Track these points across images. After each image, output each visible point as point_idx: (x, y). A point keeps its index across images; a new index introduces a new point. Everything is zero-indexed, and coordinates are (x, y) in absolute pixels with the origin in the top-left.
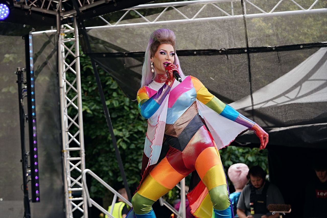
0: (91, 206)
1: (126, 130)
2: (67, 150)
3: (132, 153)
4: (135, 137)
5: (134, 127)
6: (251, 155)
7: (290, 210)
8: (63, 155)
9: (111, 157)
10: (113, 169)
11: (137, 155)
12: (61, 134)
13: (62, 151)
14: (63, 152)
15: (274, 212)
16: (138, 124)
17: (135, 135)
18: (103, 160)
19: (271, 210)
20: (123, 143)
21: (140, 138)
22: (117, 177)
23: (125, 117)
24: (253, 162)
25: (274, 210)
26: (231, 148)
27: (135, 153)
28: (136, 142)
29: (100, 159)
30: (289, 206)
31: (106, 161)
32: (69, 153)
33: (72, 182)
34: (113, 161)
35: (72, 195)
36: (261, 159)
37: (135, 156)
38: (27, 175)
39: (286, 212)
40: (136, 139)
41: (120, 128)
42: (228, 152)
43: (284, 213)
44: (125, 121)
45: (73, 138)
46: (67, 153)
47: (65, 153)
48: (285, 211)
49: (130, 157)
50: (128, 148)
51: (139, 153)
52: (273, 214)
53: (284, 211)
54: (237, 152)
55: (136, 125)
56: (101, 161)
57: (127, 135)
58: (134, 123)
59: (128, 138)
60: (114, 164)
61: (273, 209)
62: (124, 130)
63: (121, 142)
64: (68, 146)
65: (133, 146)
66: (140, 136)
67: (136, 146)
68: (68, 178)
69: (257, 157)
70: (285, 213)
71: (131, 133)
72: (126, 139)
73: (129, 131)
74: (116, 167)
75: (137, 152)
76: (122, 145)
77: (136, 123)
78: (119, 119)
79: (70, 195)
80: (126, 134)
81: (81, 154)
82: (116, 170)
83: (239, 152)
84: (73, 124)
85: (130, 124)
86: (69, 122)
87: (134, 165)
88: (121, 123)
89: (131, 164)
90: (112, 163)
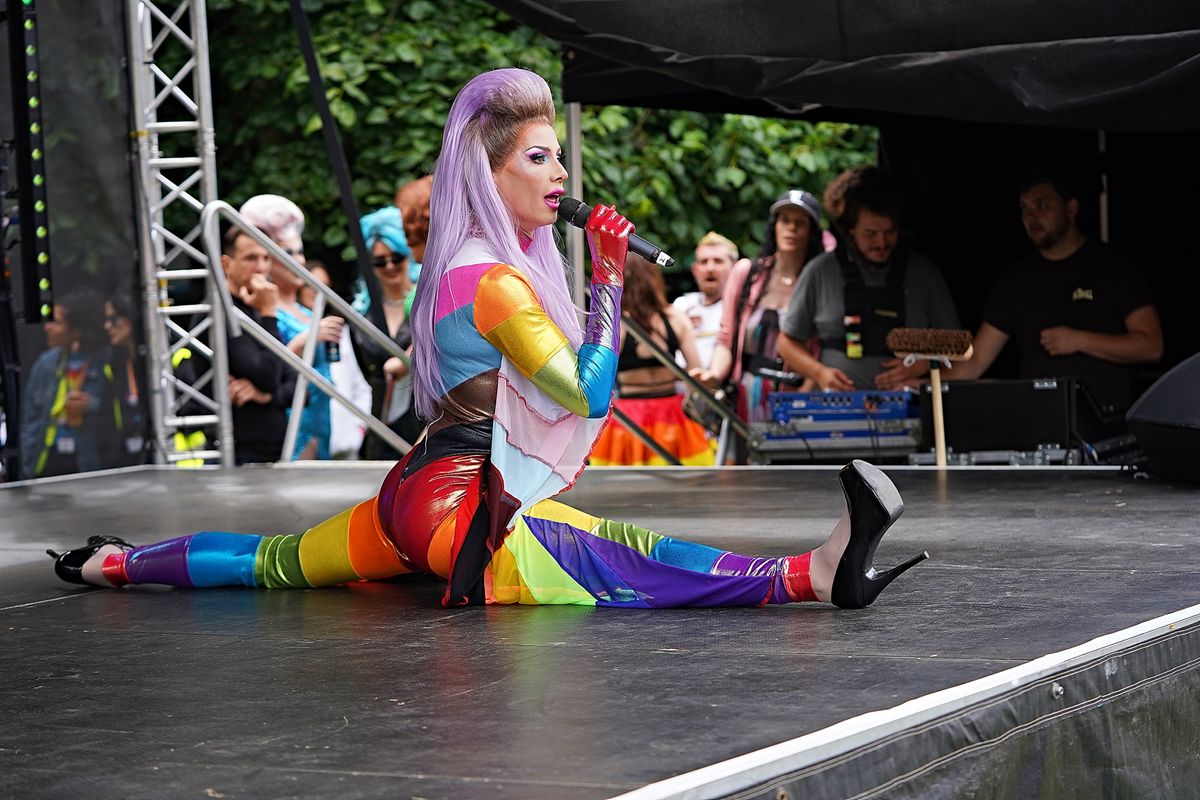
0: (237, 333)
1: (355, 57)
2: (151, 131)
3: (376, 142)
4: (386, 82)
5: (384, 45)
6: (812, 149)
7: (970, 351)
8: (135, 149)
9: (303, 157)
10: (309, 200)
11: (395, 148)
12: (127, 74)
13: (133, 133)
14: (136, 140)
15: (909, 359)
16: (398, 33)
17: (388, 76)
18: (273, 167)
19: (899, 351)
20: (344, 106)
21: (405, 85)
22: (325, 227)
23: (351, 10)
24: (818, 172)
25: (909, 351)
26: (740, 121)
27: (387, 139)
28: (391, 102)
29: (261, 163)
30: (965, 335)
31: (285, 171)
32: (155, 140)
33: (169, 246)
34: (306, 169)
35: (170, 295)
36: (848, 161)
37: (387, 153)
38: (6, 221)
39: (955, 357)
40: (392, 91)
41: (334, 48)
42: (728, 136)
43: (946, 359)
44: (350, 22)
45: (172, 86)
46: (150, 142)
47: (143, 140)
48: (952, 353)
49: (369, 154)
50: (363, 123)
51: (402, 142)
52: (906, 363)
53: (946, 353)
54: (759, 137)
55: (389, 38)
56: (266, 172)
57: (360, 72)
58: (385, 30)
59: (361, 87)
60: (312, 182)
61: (909, 347)
62: (346, 56)
63: (337, 100)
64: (153, 116)
65: (378, 116)
66: (407, 78)
67: (391, 116)
68: (156, 232)
69: (835, 154)
70: (951, 362)
71: (373, 67)
72: (354, 92)
73: (367, 61)
74: (318, 193)
75: (395, 138)
76: (341, 111)
77: (392, 29)
78: (329, 17)
79: (164, 294)
80: (353, 70)
81: (200, 144)
82: (319, 202)
83: (767, 137)
84: (172, 36)
85: (367, 34)
86: (157, 26)
87: (384, 186)
88: (336, 32)
89: (372, 181)
90: (303, 177)
